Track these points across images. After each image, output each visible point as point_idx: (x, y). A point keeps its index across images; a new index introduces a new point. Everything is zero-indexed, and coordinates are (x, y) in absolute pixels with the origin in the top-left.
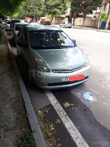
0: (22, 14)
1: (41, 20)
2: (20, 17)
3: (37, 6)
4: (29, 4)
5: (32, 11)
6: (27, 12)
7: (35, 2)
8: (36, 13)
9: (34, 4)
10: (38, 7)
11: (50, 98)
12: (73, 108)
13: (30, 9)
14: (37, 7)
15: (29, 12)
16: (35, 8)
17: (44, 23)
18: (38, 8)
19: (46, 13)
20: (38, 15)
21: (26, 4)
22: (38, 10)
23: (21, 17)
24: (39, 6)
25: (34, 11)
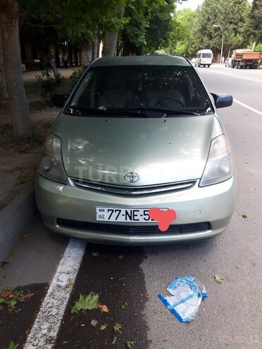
0: (193, 46)
1: (233, 56)
2: (187, 52)
3: (231, 23)
4: (212, 21)
5: (218, 37)
6: (205, 39)
7: (228, 14)
8: (226, 40)
9: (225, 18)
10: (235, 26)
11: (63, 264)
12: (94, 323)
13: (213, 31)
14: (232, 26)
15: (211, 38)
16: (226, 29)
17: (241, 64)
18: (234, 29)
19: (250, 40)
20: (231, 45)
21: (205, 21)
22: (233, 34)
23: (190, 52)
24: (236, 24)
25: (221, 37)
